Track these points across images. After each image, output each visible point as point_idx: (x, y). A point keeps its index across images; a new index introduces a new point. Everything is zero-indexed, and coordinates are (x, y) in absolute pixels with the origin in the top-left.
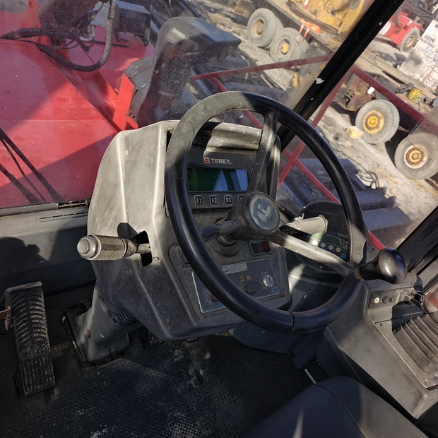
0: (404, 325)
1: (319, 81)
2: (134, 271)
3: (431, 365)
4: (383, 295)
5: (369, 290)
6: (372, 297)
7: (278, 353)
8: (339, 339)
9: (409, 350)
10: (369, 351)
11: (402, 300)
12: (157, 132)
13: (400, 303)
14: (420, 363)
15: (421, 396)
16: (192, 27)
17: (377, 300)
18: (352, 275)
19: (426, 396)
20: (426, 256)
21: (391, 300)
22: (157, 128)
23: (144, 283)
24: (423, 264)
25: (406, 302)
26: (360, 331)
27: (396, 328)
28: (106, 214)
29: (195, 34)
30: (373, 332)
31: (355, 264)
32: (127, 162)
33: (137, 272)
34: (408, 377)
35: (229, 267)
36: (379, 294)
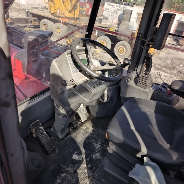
0: (138, 82)
1: (87, 33)
2: (73, 90)
3: (147, 87)
4: (130, 78)
5: (126, 78)
8: (125, 95)
9: (141, 87)
10: (133, 92)
13: (135, 79)
14: (145, 88)
15: (148, 94)
17: (129, 80)
19: (149, 93)
21: (132, 79)
22: (65, 54)
24: (136, 69)
26: (129, 89)
27: (136, 84)
29: (38, 35)
30: (131, 87)
32: (59, 67)
34: (144, 92)
36: (129, 78)
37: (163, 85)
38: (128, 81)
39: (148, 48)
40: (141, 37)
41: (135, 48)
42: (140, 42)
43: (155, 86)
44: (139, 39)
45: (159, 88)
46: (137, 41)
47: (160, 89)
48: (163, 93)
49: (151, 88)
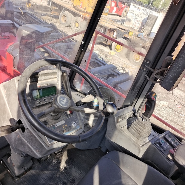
0: (130, 126)
1: (83, 42)
3: (141, 137)
4: (122, 117)
5: (116, 116)
6: (118, 119)
7: (95, 149)
8: (111, 137)
9: (134, 134)
10: (121, 139)
11: (129, 117)
12: (14, 81)
13: (129, 118)
14: (138, 138)
15: (140, 149)
16: (31, 28)
17: (120, 119)
18: (101, 115)
19: (141, 149)
20: (135, 98)
21: (125, 118)
22: (14, 80)
23: (25, 139)
24: (135, 101)
25: (131, 117)
26: (116, 132)
27: (128, 128)
28: (4, 116)
29: (33, 31)
30: (120, 131)
31: (101, 110)
32: (6, 95)
33: (21, 136)
34: (135, 144)
35: (57, 124)
36: (120, 117)
37: (166, 136)
38: (117, 122)
39: (154, 82)
40: (148, 65)
41: (138, 76)
42: (146, 70)
43: (153, 136)
44: (145, 67)
45: (158, 141)
46: (142, 68)
47: (160, 143)
48: (163, 151)
49: (147, 138)
